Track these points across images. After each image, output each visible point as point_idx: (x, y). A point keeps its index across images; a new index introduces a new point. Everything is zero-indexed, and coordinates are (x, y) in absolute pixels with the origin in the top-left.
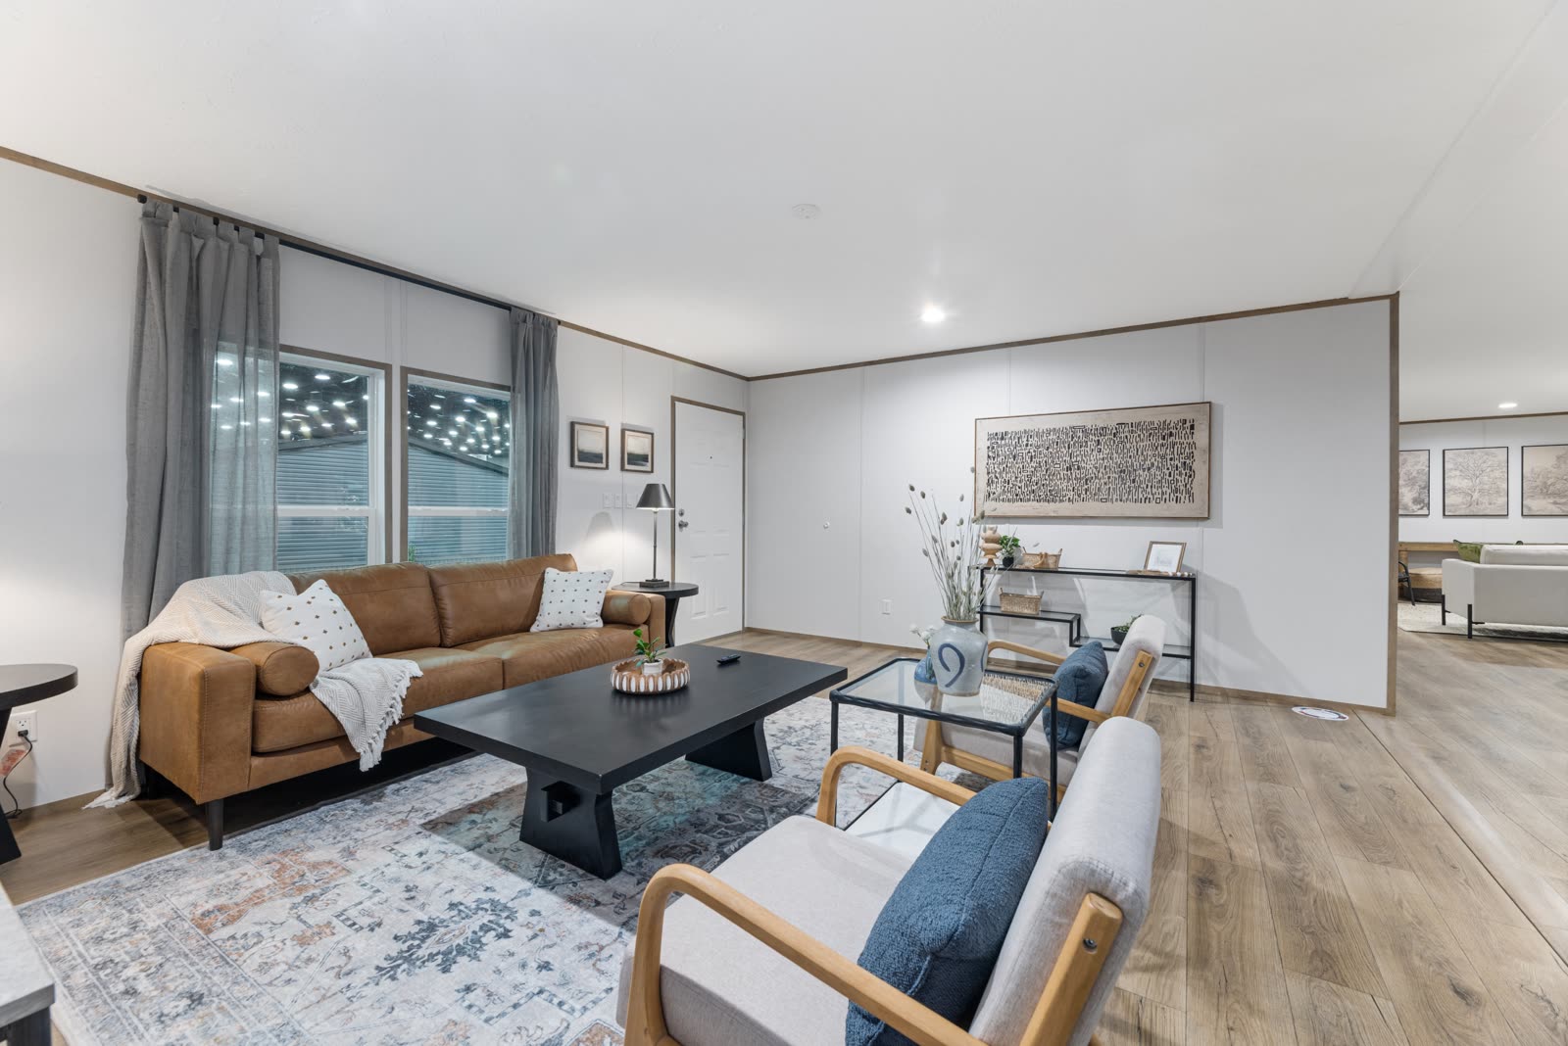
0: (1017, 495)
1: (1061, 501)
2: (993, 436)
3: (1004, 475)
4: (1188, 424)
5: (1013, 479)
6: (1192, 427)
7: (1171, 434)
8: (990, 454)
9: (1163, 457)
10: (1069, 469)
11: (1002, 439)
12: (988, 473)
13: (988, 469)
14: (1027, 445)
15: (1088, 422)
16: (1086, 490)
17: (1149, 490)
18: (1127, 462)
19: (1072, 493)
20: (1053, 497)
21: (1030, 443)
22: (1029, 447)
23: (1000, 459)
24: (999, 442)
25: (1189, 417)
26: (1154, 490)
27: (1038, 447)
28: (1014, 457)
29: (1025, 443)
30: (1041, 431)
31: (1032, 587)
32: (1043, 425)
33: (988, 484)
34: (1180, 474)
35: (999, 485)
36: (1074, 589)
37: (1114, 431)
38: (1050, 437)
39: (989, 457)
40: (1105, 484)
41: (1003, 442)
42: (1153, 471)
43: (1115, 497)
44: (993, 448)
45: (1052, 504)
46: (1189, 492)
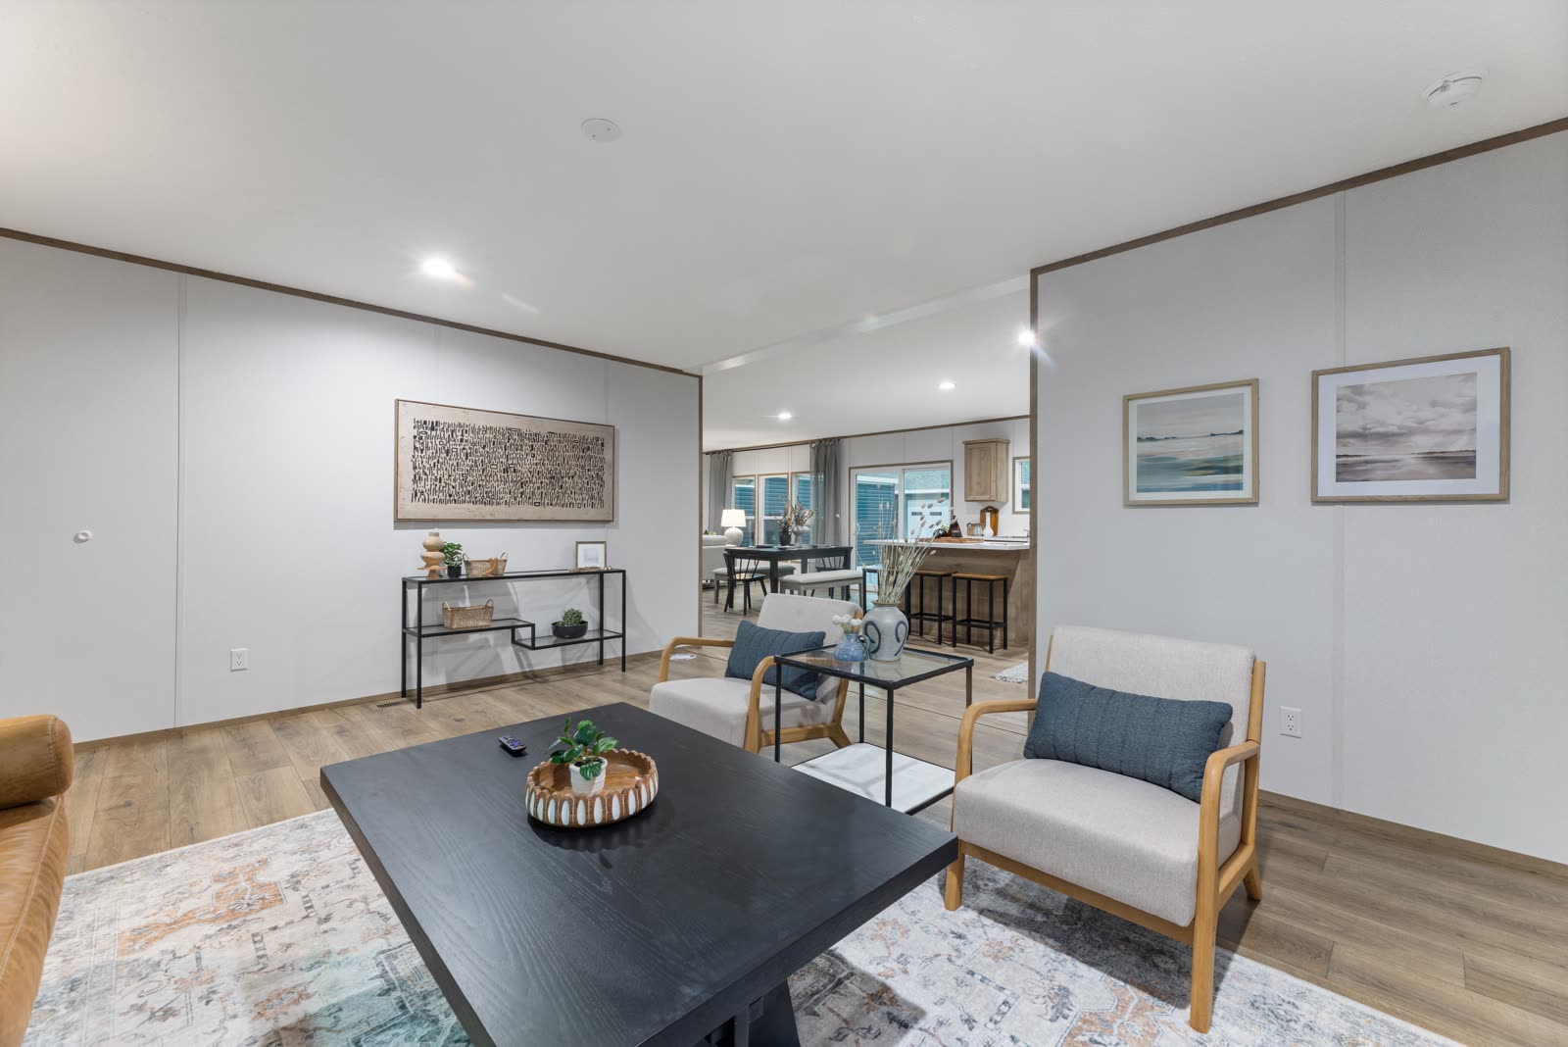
0: (450, 496)
1: (498, 504)
2: (421, 425)
3: (435, 472)
4: (600, 442)
5: (446, 477)
6: (602, 445)
7: (588, 449)
8: (418, 445)
9: (583, 467)
10: (506, 471)
11: (432, 429)
12: (415, 468)
13: (414, 463)
14: (462, 440)
15: (522, 425)
16: (522, 493)
17: (573, 496)
18: (556, 469)
19: (509, 496)
20: (489, 499)
21: (465, 438)
22: (464, 443)
23: (430, 453)
24: (429, 433)
25: (600, 436)
26: (576, 497)
27: (474, 444)
28: (447, 452)
29: (460, 438)
30: (477, 427)
31: (464, 597)
32: (481, 421)
33: (415, 481)
34: (595, 484)
35: (429, 483)
36: (508, 594)
37: (545, 439)
38: (487, 436)
39: (415, 448)
40: (538, 488)
41: (434, 433)
42: (576, 478)
43: (546, 501)
44: (421, 438)
45: (488, 506)
46: (600, 499)
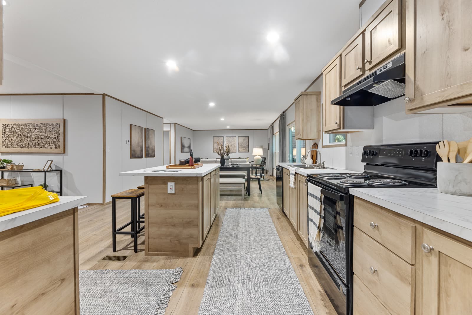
0: (12, 145)
1: (25, 148)
2: (4, 125)
3: (8, 139)
4: (58, 125)
5: (11, 140)
6: (59, 126)
7: (54, 128)
8: (4, 131)
9: (52, 134)
10: (27, 137)
11: (7, 126)
12: (3, 138)
13: (3, 136)
14: (15, 129)
15: (32, 122)
16: (32, 144)
17: (49, 144)
18: (43, 136)
19: (28, 145)
20: (22, 146)
21: (16, 128)
22: (15, 130)
23: (6, 133)
24: (6, 127)
25: (58, 123)
26: (50, 145)
27: (18, 130)
28: (11, 133)
29: (14, 128)
30: (19, 124)
32: (20, 122)
33: (3, 142)
34: (56, 140)
35: (6, 142)
36: (31, 176)
37: (40, 126)
38: (22, 127)
39: (3, 132)
40: (37, 142)
41: (7, 127)
42: (50, 138)
43: (40, 146)
44: (4, 129)
45: (22, 148)
46: (58, 145)
